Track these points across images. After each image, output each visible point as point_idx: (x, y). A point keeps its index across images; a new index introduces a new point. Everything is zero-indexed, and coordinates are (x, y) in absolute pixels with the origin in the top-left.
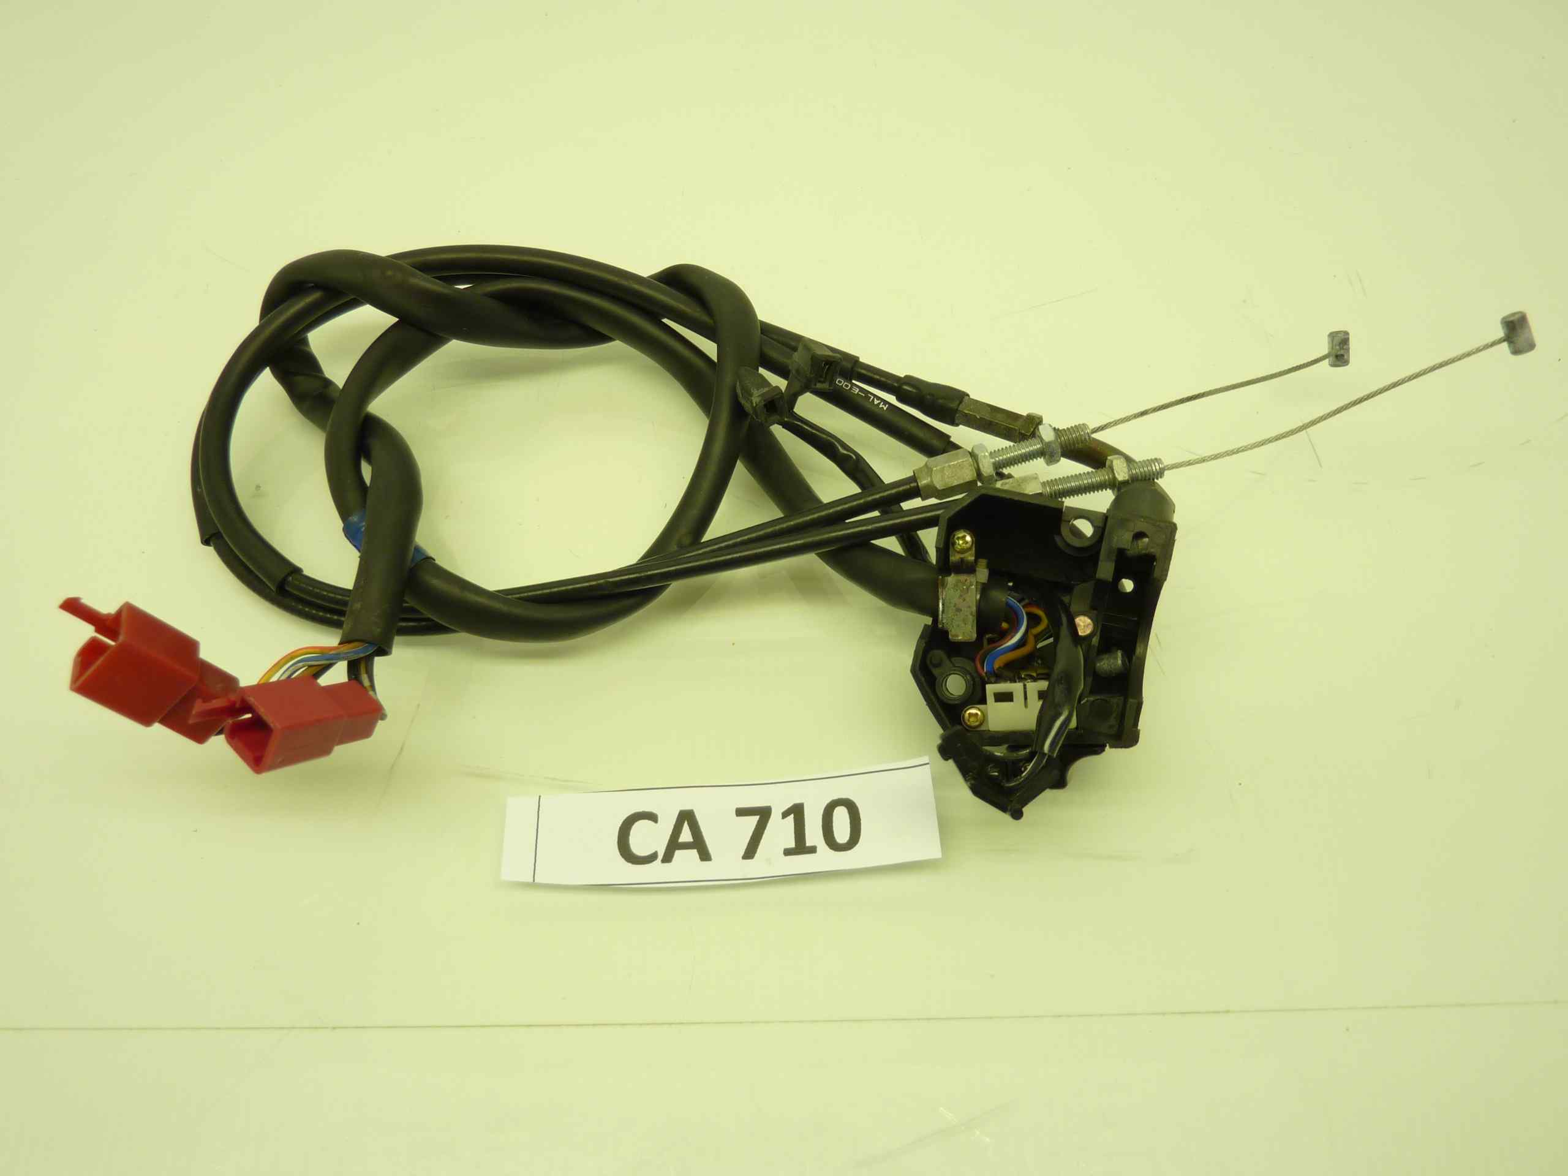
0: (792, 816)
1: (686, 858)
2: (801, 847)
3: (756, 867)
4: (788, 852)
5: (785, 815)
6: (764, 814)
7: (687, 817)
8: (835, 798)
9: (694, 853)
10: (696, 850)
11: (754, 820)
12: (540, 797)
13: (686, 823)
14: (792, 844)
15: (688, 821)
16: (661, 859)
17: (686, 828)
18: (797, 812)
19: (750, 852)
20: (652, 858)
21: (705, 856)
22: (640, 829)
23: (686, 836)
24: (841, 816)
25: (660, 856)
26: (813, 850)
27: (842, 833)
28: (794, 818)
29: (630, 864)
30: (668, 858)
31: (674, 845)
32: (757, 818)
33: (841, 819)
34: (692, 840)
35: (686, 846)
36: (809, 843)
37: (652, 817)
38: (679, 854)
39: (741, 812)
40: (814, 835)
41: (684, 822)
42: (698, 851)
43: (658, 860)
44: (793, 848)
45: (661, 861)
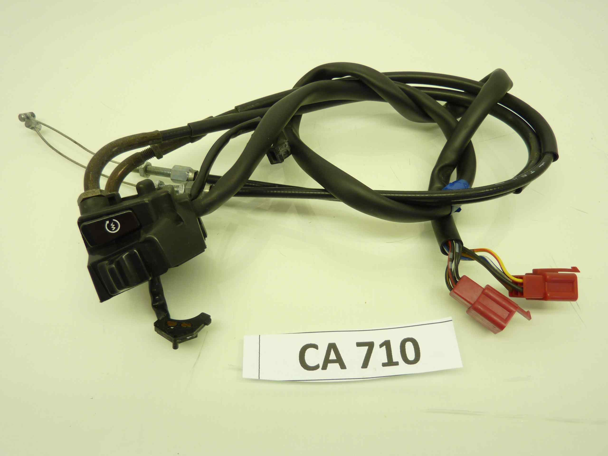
1: (334, 367)
2: (390, 363)
3: (368, 372)
4: (384, 365)
5: (381, 346)
6: (370, 345)
7: (332, 347)
8: (406, 337)
10: (338, 364)
11: (365, 349)
12: (260, 335)
14: (386, 361)
15: (333, 349)
17: (332, 352)
18: (387, 344)
19: (365, 365)
20: (316, 367)
21: (343, 366)
22: (309, 352)
23: (333, 356)
24: (409, 346)
25: (321, 366)
26: (397, 364)
27: (411, 354)
28: (386, 347)
29: (306, 370)
30: (324, 367)
31: (327, 361)
32: (367, 347)
33: (409, 348)
34: (336, 359)
35: (333, 361)
36: (395, 360)
37: (315, 347)
38: (329, 365)
39: (359, 344)
40: (397, 356)
41: (331, 349)
43: (320, 368)
44: (386, 363)
45: (321, 369)
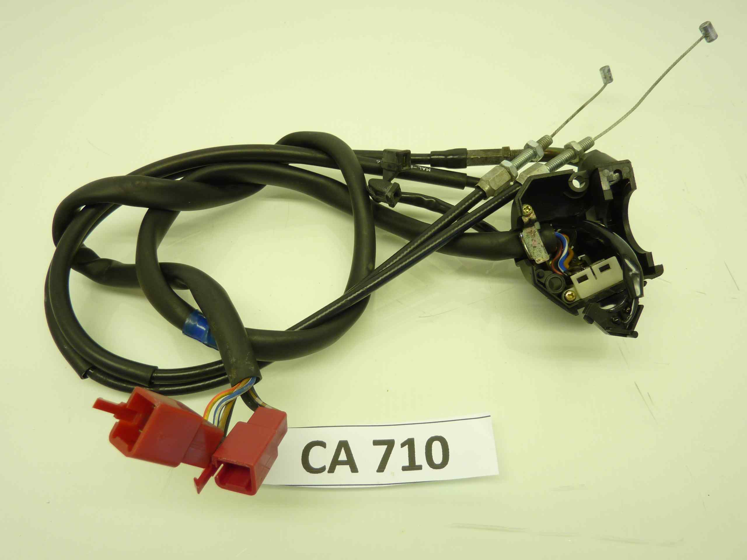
0: (407, 446)
1: (343, 470)
2: (412, 466)
3: (385, 478)
4: (404, 469)
5: (403, 445)
6: (390, 444)
7: (343, 445)
8: (433, 436)
9: (347, 468)
10: (348, 466)
11: (383, 448)
13: (343, 448)
14: (407, 464)
15: (344, 448)
16: (327, 470)
17: (343, 452)
18: (410, 443)
19: (381, 468)
20: (322, 469)
21: (354, 469)
22: (315, 451)
23: (343, 457)
24: (437, 446)
25: (327, 468)
26: (420, 468)
27: (437, 457)
29: (309, 473)
30: (332, 470)
31: (335, 462)
32: (386, 447)
33: (437, 448)
34: (346, 460)
35: (343, 463)
36: (417, 463)
37: (322, 444)
38: (338, 467)
39: (376, 443)
40: (420, 458)
41: (342, 448)
42: (350, 466)
44: (408, 466)
45: (327, 472)
